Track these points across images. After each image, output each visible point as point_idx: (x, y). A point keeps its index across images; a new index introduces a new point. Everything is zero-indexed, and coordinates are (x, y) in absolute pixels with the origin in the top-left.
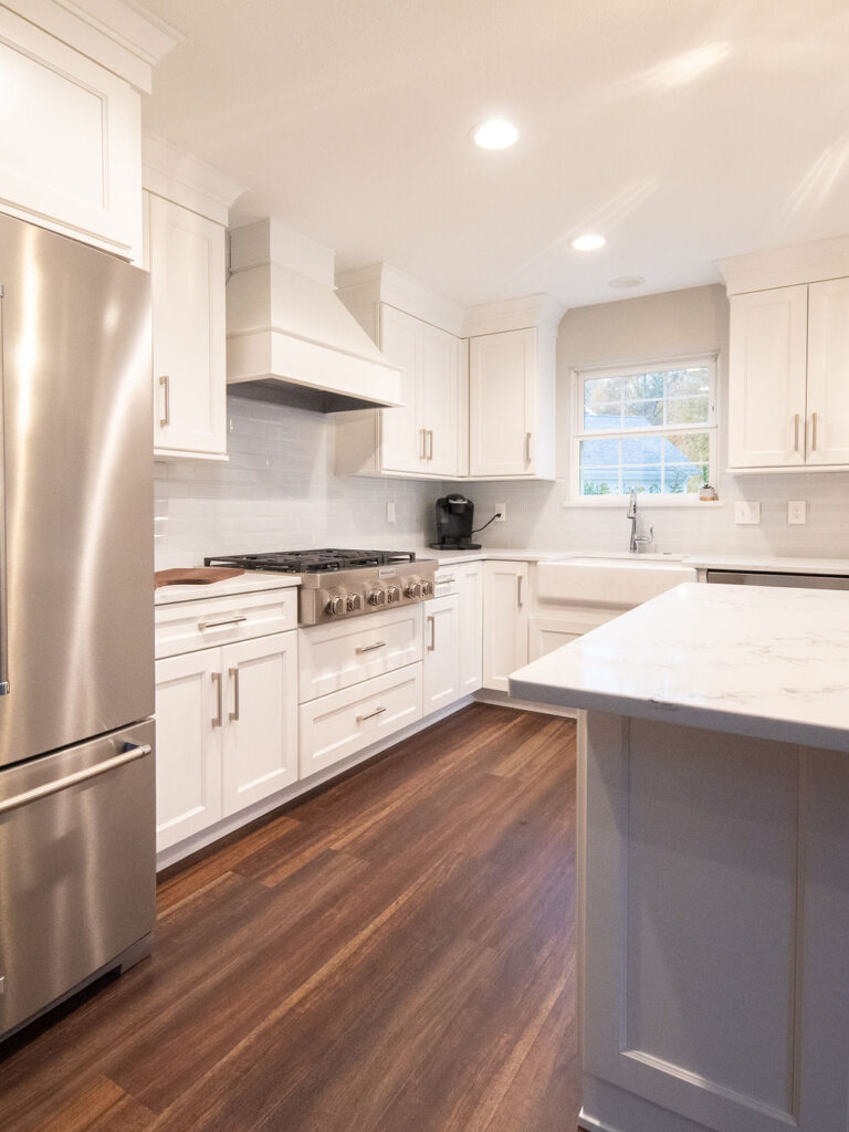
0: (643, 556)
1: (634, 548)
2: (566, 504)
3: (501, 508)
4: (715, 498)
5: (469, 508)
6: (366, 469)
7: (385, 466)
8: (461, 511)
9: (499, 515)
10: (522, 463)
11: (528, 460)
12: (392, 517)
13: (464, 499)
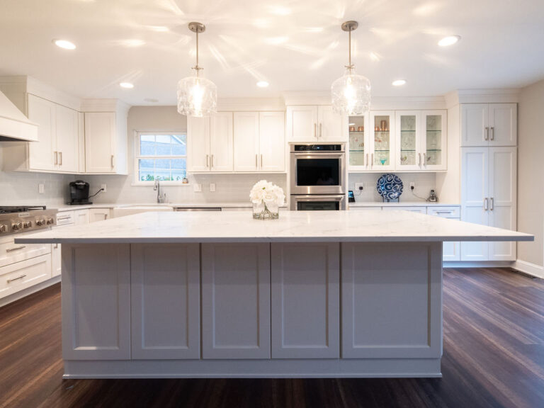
0: (162, 204)
1: (159, 202)
2: (132, 185)
3: (104, 186)
4: (187, 183)
5: (87, 187)
6: (20, 169)
7: (31, 167)
8: (82, 187)
9: (103, 189)
10: (110, 167)
11: (112, 166)
12: (42, 190)
13: (83, 182)
